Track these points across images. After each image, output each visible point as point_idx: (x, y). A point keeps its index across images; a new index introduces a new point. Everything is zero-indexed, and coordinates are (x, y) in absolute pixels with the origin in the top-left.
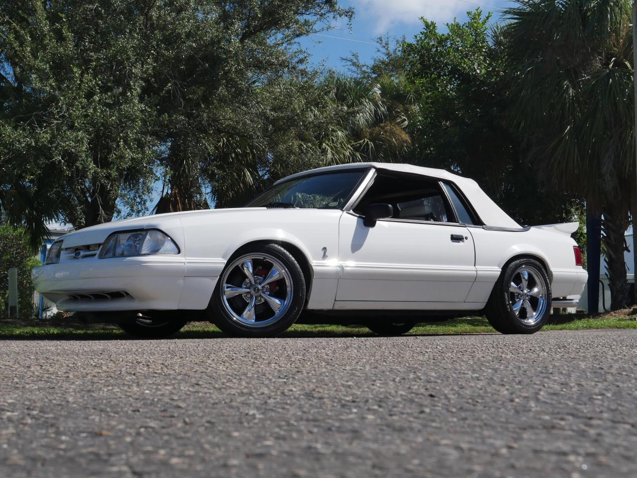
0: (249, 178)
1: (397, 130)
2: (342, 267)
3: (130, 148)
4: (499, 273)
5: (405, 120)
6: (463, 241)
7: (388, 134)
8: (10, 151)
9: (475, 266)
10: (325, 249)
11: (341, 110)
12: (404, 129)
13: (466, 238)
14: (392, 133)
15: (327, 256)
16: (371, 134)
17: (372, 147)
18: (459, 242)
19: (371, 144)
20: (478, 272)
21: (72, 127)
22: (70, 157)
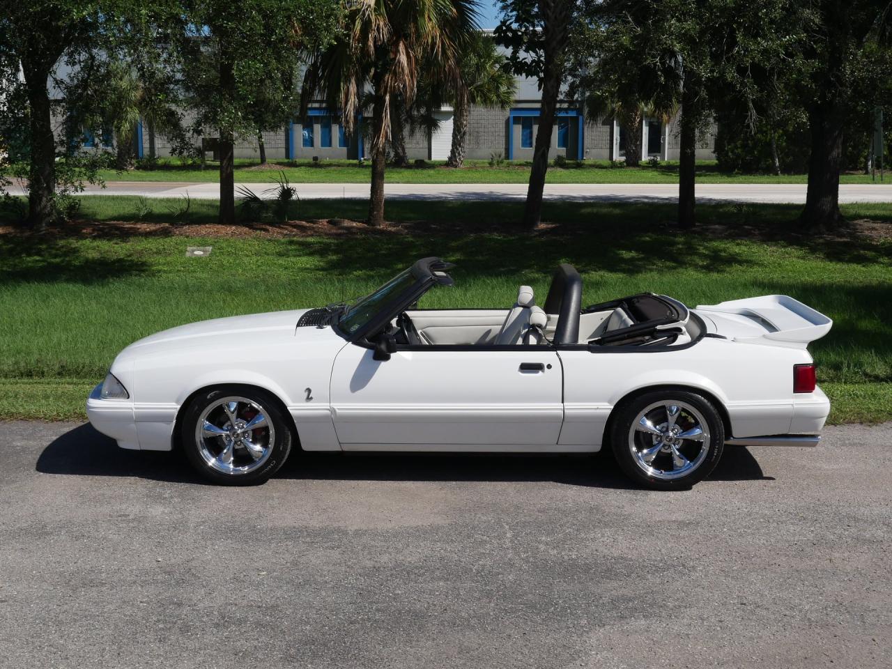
2: (333, 411)
4: (609, 411)
6: (543, 372)
9: (563, 402)
10: (309, 390)
13: (549, 367)
15: (311, 398)
18: (538, 372)
20: (565, 411)
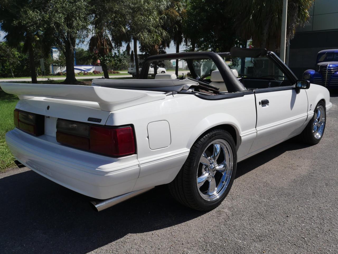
0: (124, 30)
1: (175, 11)
3: (81, 20)
5: (177, 8)
7: (171, 13)
8: (32, 21)
11: (157, 4)
12: (177, 11)
14: (173, 13)
16: (165, 13)
17: (166, 18)
19: (166, 17)
21: (57, 11)
22: (58, 25)
